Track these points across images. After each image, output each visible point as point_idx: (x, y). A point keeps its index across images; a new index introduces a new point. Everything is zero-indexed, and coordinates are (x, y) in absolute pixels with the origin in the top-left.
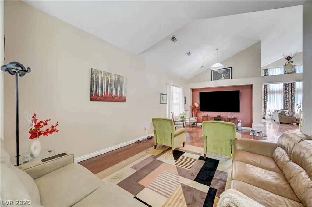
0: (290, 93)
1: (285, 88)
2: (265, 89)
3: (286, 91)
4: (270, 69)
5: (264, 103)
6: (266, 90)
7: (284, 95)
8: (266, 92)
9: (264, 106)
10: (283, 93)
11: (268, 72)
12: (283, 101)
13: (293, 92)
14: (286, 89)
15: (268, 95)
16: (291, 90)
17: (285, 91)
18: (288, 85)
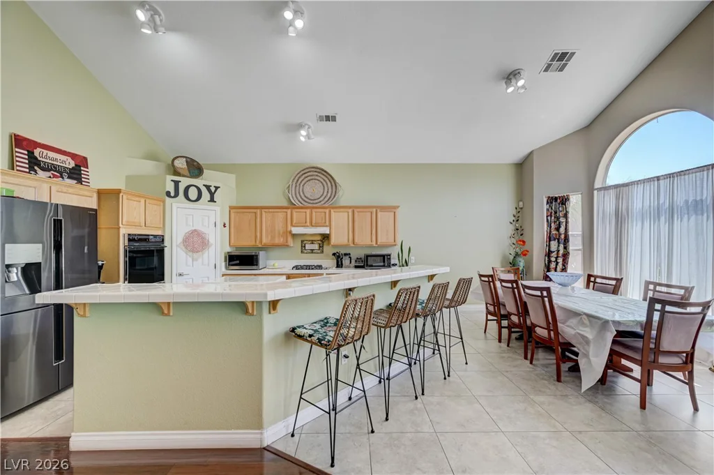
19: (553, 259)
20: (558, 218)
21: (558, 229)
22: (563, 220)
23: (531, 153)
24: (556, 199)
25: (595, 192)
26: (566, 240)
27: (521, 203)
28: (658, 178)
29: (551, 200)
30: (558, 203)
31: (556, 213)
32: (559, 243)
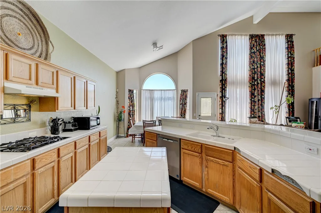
0: (259, 85)
1: (252, 76)
2: (222, 75)
3: (253, 81)
4: (229, 35)
5: (222, 104)
6: (224, 78)
7: (251, 89)
8: (224, 82)
9: (221, 110)
10: (248, 84)
11: (226, 42)
12: (249, 101)
13: (263, 85)
14: (253, 78)
15: (227, 89)
16: (260, 79)
17: (251, 82)
18: (256, 70)
19: (132, 113)
20: (131, 98)
21: (132, 102)
22: (133, 99)
23: (125, 69)
24: (130, 90)
25: (142, 90)
26: (134, 106)
27: (118, 90)
28: (161, 90)
29: (130, 91)
30: (131, 91)
31: (131, 95)
32: (132, 106)
